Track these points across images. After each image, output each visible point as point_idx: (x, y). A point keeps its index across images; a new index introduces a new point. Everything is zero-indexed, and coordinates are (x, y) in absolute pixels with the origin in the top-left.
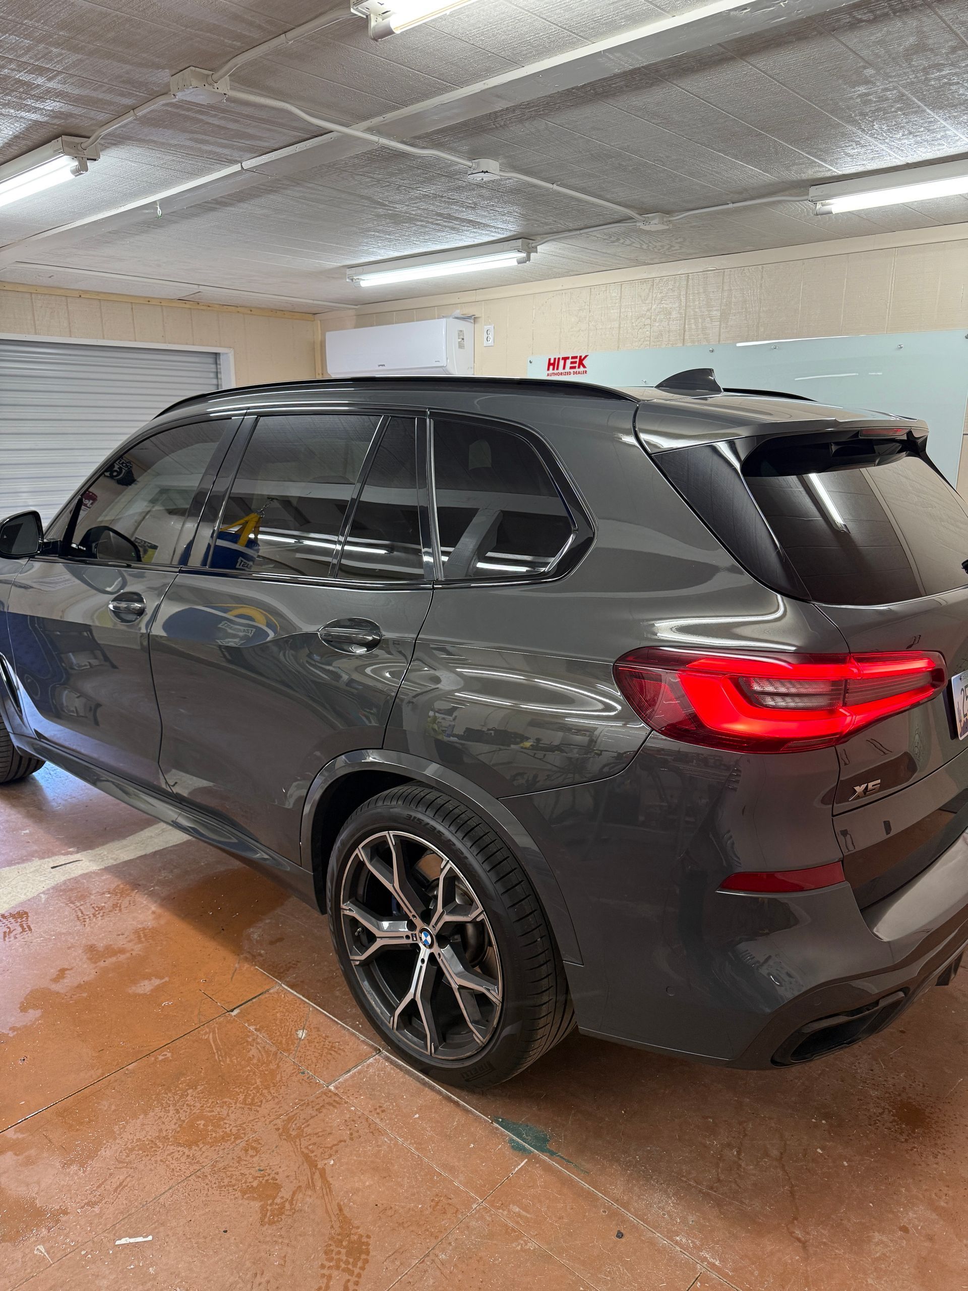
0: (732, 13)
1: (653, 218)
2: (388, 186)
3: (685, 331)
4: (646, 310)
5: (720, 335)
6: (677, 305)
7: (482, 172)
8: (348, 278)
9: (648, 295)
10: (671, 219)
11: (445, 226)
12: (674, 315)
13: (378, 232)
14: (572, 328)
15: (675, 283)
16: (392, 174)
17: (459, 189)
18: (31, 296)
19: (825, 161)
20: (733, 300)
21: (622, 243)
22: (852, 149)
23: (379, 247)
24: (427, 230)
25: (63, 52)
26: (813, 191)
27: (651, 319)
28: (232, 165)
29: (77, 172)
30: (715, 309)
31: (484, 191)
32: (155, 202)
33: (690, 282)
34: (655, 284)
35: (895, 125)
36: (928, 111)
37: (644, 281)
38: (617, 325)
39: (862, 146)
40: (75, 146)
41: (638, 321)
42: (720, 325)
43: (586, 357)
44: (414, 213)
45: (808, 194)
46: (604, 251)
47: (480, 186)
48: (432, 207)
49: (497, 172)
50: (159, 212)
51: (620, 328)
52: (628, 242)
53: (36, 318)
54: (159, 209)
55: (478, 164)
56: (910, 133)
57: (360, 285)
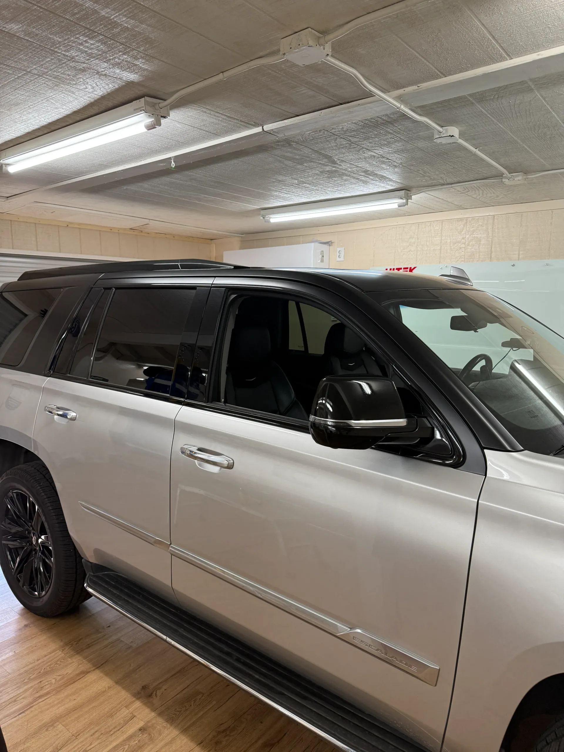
1: (517, 176)
2: (354, 148)
3: (491, 252)
4: (461, 238)
5: (519, 255)
6: (485, 235)
7: (449, 136)
8: (262, 216)
9: (463, 229)
10: (529, 176)
11: (361, 180)
12: (484, 241)
13: (310, 184)
14: (404, 249)
15: (484, 221)
16: (366, 138)
23: (298, 195)
24: (346, 182)
27: (465, 244)
28: (254, 127)
29: (150, 127)
30: (515, 238)
32: (170, 158)
33: (496, 220)
34: (468, 222)
37: (461, 219)
38: (439, 248)
40: (153, 105)
41: (455, 245)
42: (519, 249)
43: (415, 268)
44: (350, 170)
48: (367, 166)
49: (457, 136)
51: (441, 249)
54: (173, 163)
55: (446, 130)
57: (269, 222)
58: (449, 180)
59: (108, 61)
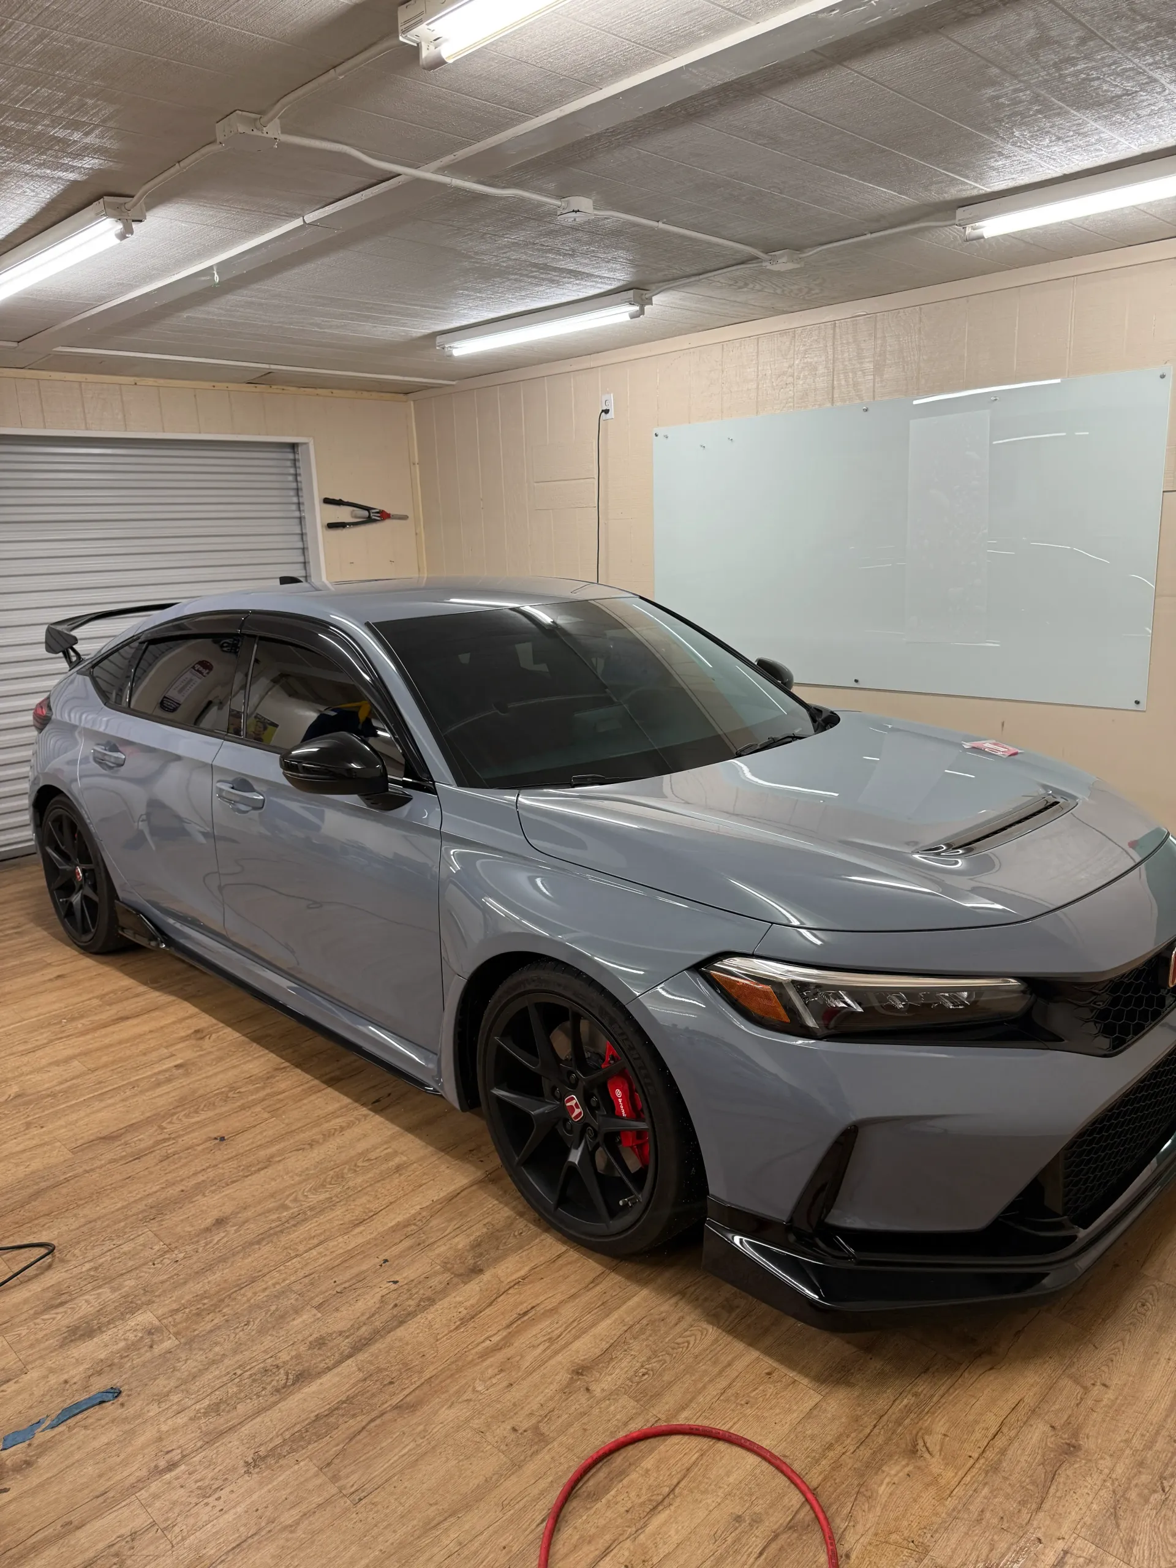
0: (820, 16)
1: (782, 256)
2: (471, 234)
3: (833, 388)
4: (787, 366)
5: (874, 391)
6: (823, 358)
7: (573, 211)
8: (439, 346)
9: (789, 349)
10: (801, 256)
11: (543, 279)
12: (821, 370)
13: (467, 290)
14: (703, 392)
15: (819, 333)
16: (473, 221)
17: (550, 233)
18: (80, 386)
19: (967, 177)
20: (889, 348)
21: (752, 289)
22: (996, 161)
23: (470, 308)
24: (522, 284)
25: (99, 102)
26: (960, 213)
27: (793, 376)
28: (292, 219)
29: (122, 236)
30: (867, 360)
31: (580, 234)
32: (211, 268)
33: (837, 330)
34: (796, 336)
35: (1038, 130)
36: (1072, 111)
37: (783, 332)
38: (755, 386)
39: (1007, 157)
40: (118, 207)
41: (779, 379)
42: (874, 379)
44: (505, 264)
45: (954, 218)
46: (732, 299)
47: (574, 229)
48: (524, 257)
49: (590, 210)
50: (217, 278)
51: (758, 389)
52: (758, 287)
53: (86, 411)
54: (216, 275)
55: (568, 203)
56: (1059, 139)
57: (451, 356)
58: (688, 270)
59: (28, 162)
